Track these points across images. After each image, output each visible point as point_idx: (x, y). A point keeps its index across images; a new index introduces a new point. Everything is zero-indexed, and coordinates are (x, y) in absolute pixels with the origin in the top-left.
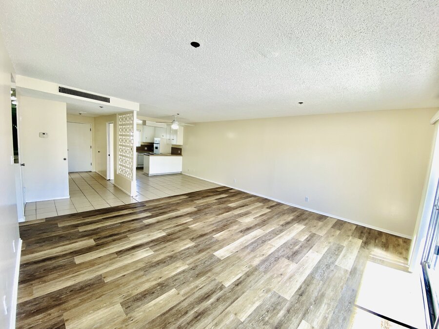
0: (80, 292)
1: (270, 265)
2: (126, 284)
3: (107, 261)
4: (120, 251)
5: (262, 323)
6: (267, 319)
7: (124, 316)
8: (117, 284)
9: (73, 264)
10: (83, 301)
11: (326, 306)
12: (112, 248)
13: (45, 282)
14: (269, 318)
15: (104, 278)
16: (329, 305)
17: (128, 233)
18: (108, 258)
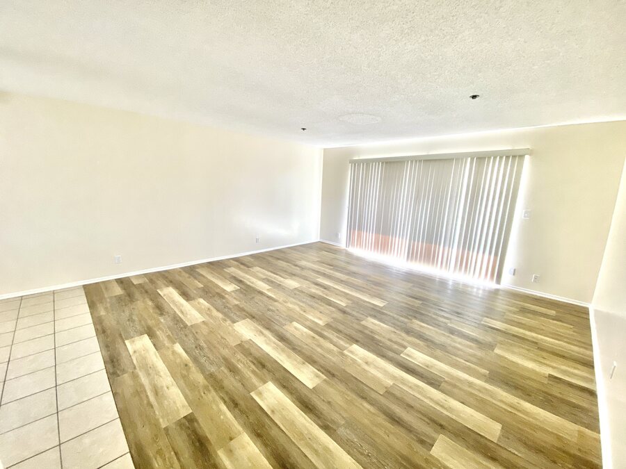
0: (521, 386)
7: (499, 345)
9: (506, 429)
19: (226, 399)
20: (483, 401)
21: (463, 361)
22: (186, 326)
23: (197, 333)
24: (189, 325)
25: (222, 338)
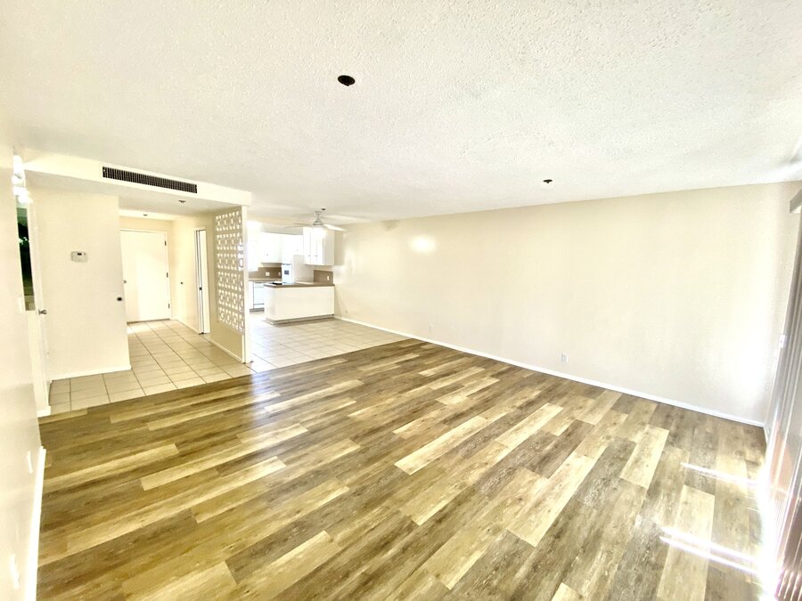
0: (151, 544)
1: (499, 483)
2: (236, 524)
3: (201, 483)
4: (224, 465)
5: (486, 591)
6: (495, 582)
7: (233, 586)
8: (218, 526)
9: (139, 492)
10: (158, 559)
11: (604, 556)
12: (208, 459)
13: (89, 525)
14: (500, 581)
15: (196, 515)
16: (609, 553)
17: (238, 431)
18: (202, 479)
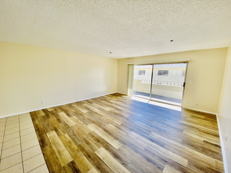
4: (161, 146)
9: (190, 162)
13: (209, 164)
15: (181, 142)
19: (86, 154)
20: (180, 151)
21: (172, 137)
22: (69, 127)
23: (73, 129)
24: (70, 126)
25: (83, 131)
